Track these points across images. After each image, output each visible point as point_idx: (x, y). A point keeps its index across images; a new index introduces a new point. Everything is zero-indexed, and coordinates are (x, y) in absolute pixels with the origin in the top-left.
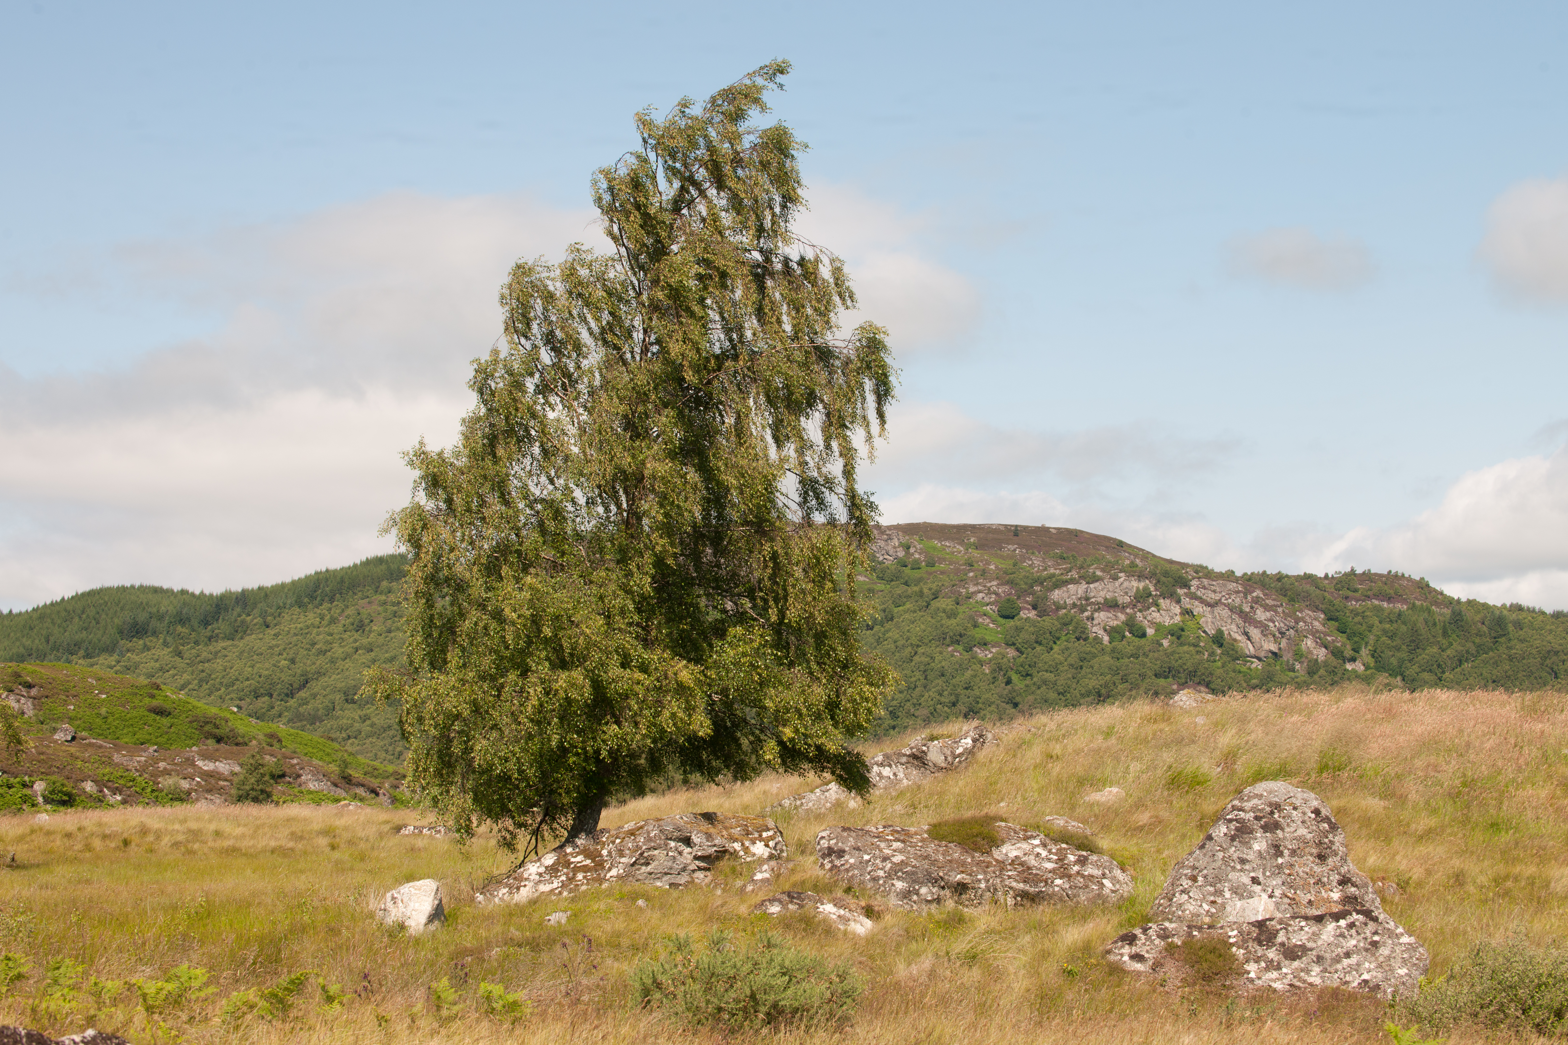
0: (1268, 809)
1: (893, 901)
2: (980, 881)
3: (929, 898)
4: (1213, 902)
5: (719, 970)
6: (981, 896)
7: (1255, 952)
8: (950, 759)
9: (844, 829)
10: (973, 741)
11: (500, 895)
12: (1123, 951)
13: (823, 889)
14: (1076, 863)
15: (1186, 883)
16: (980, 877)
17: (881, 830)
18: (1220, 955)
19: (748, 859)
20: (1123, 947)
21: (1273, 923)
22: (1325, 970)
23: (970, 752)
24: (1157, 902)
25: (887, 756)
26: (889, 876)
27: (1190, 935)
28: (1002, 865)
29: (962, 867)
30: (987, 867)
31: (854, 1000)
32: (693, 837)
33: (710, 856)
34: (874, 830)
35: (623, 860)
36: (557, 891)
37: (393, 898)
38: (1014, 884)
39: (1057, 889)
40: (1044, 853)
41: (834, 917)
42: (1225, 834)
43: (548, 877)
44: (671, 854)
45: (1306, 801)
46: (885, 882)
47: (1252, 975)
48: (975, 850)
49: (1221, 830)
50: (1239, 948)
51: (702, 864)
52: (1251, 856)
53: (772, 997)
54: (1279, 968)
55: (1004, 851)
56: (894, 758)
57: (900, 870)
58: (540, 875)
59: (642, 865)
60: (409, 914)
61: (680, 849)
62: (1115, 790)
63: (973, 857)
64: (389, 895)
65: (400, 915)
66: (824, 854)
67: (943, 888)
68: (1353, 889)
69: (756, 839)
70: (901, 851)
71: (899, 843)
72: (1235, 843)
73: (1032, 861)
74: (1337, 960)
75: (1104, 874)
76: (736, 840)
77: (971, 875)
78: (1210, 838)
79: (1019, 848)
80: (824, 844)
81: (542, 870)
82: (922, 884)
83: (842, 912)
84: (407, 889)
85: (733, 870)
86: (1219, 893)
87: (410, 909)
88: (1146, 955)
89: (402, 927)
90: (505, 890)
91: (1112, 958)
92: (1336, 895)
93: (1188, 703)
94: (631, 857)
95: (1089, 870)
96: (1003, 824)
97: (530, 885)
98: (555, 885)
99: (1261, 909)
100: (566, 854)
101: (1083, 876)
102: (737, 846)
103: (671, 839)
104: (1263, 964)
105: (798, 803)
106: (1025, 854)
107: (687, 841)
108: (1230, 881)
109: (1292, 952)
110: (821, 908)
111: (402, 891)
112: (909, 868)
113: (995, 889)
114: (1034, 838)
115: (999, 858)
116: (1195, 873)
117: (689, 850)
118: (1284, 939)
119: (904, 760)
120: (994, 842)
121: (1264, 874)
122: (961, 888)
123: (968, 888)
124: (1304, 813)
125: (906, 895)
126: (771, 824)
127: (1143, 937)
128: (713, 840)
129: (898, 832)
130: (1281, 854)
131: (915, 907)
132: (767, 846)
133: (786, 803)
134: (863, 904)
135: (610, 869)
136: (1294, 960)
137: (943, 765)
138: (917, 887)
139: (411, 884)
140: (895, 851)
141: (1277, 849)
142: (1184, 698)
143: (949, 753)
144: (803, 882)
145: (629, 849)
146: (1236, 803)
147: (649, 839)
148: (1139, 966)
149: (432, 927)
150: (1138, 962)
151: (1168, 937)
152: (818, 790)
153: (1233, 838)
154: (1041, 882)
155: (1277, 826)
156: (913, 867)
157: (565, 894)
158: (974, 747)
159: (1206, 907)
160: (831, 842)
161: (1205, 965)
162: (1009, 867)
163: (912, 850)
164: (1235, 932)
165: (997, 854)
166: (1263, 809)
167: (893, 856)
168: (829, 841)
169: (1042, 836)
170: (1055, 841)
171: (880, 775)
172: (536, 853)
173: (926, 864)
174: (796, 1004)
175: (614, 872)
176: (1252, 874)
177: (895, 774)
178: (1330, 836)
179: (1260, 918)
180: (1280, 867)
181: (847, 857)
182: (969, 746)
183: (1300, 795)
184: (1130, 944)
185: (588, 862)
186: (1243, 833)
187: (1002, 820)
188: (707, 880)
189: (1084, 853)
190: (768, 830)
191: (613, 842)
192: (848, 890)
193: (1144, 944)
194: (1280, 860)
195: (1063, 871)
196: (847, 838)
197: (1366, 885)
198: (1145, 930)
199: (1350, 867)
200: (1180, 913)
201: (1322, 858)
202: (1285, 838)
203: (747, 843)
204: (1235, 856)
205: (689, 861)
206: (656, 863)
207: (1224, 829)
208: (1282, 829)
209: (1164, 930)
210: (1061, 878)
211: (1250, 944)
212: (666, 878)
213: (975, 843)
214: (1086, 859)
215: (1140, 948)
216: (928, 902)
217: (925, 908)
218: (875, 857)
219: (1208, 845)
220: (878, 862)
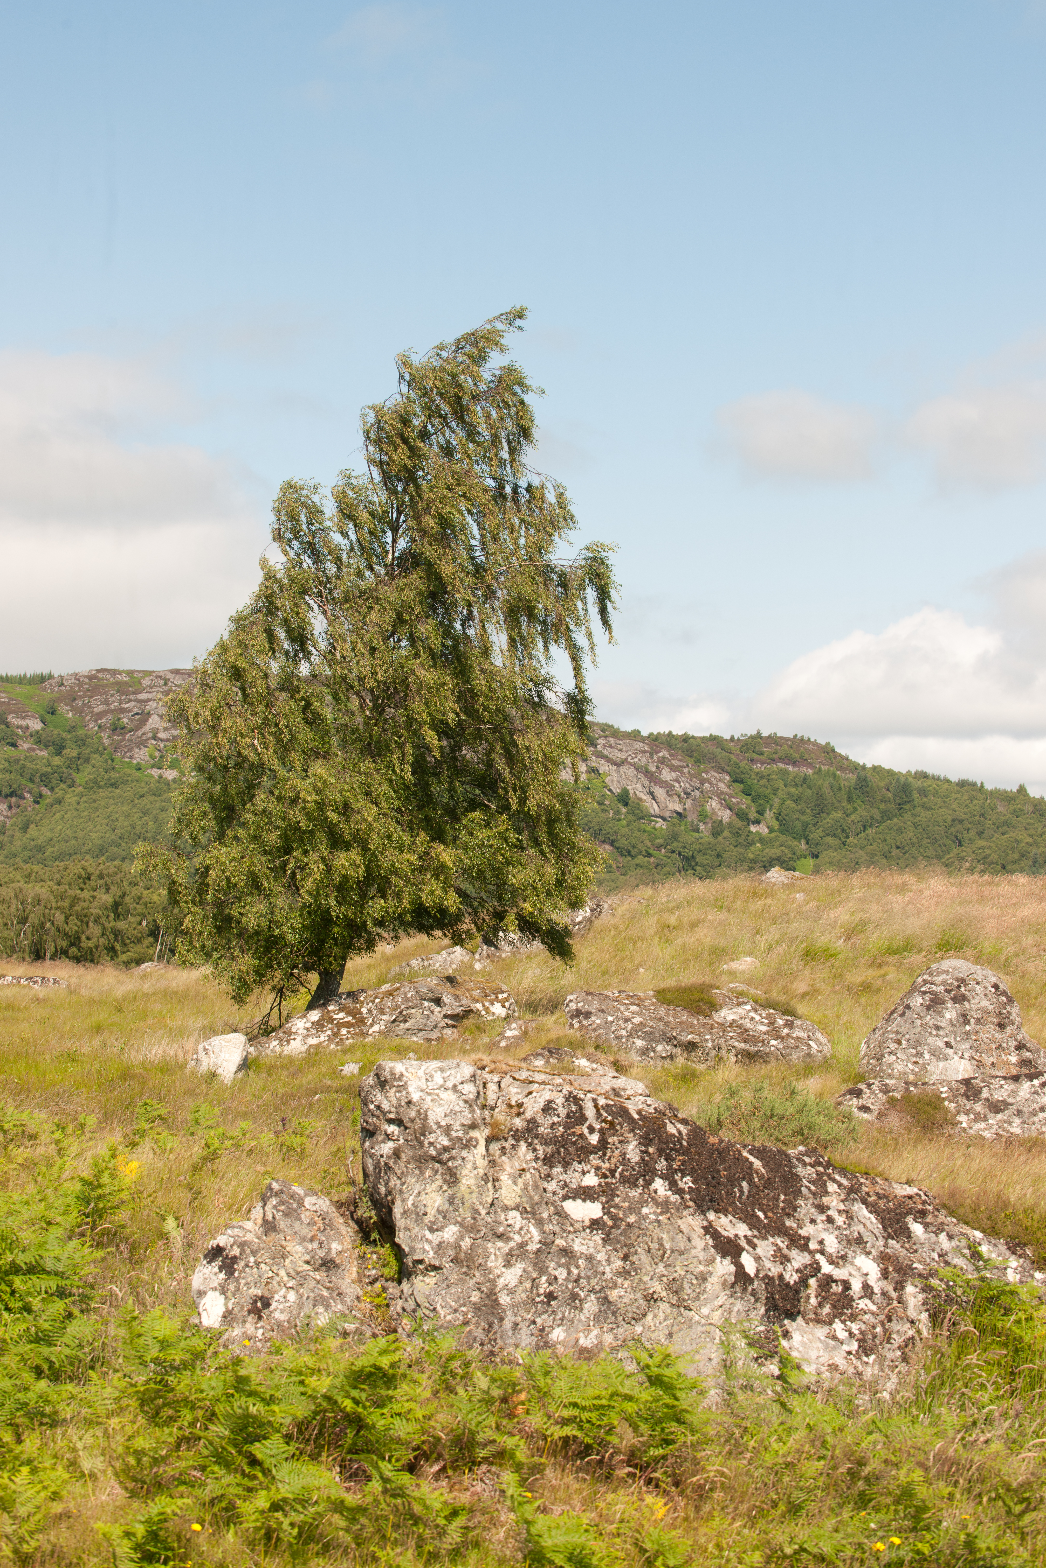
0: (956, 983)
1: (635, 1057)
2: (707, 1040)
3: (664, 1055)
4: (915, 1063)
6: (707, 1054)
7: (965, 1105)
9: (589, 994)
10: (591, 910)
11: (272, 1047)
12: (851, 1103)
13: (576, 1046)
14: (784, 1026)
15: (893, 1046)
16: (708, 1037)
17: (617, 995)
18: (936, 1108)
19: (490, 1018)
20: (851, 1099)
21: (975, 1081)
22: (1024, 1122)
23: (589, 921)
24: (865, 1061)
26: (630, 1035)
27: (907, 1090)
28: (723, 1027)
29: (691, 1029)
30: (711, 1029)
32: (444, 998)
33: (458, 1015)
34: (612, 995)
35: (384, 1017)
36: (324, 1044)
37: (205, 1049)
38: (736, 1044)
39: (772, 1048)
40: (757, 1018)
42: (921, 1004)
43: (314, 1031)
44: (425, 1012)
45: (986, 978)
46: (627, 1040)
47: (964, 1125)
48: (699, 1014)
49: (917, 1001)
50: (950, 1101)
51: (451, 1022)
52: (944, 1024)
54: (985, 1119)
55: (723, 1015)
57: (640, 1030)
58: (308, 1029)
59: (401, 1021)
60: (220, 1063)
61: (433, 1008)
63: (698, 1020)
64: (200, 1046)
65: (212, 1064)
66: (573, 1015)
67: (676, 1046)
68: (1028, 1054)
69: (494, 1000)
70: (639, 1014)
71: (635, 1007)
72: (930, 1012)
73: (748, 1024)
74: (1034, 1114)
75: (809, 1038)
76: (477, 1001)
77: (699, 1035)
78: (908, 1007)
79: (735, 1013)
80: (573, 1006)
81: (309, 1025)
82: (658, 1042)
83: (595, 1066)
84: (218, 1041)
85: (478, 1028)
86: (920, 1055)
87: (220, 1059)
88: (872, 1107)
89: (214, 1075)
90: (275, 1043)
91: (842, 1108)
92: (1014, 1059)
94: (391, 1015)
95: (797, 1033)
96: (718, 991)
97: (299, 1038)
98: (322, 1038)
99: (961, 1069)
100: (329, 1011)
101: (793, 1038)
102: (479, 1006)
103: (425, 1000)
104: (972, 1116)
106: (741, 1018)
107: (438, 1001)
108: (929, 1044)
109: (996, 1106)
110: (577, 1062)
111: (213, 1044)
112: (647, 1029)
113: (720, 1048)
114: (746, 1003)
115: (720, 1021)
116: (899, 1037)
117: (439, 1009)
118: (988, 1095)
120: (713, 1007)
121: (955, 1039)
122: (691, 1046)
123: (697, 1047)
124: (986, 988)
125: (644, 1052)
126: (505, 988)
127: (868, 1091)
128: (459, 1000)
129: (631, 997)
130: (969, 1023)
131: (652, 1062)
132: (504, 1006)
133: (414, 963)
134: (612, 1059)
135: (372, 1025)
136: (998, 1113)
138: (654, 1045)
139: (220, 1037)
140: (633, 1013)
141: (965, 1018)
142: (776, 875)
144: (558, 1039)
145: (388, 1008)
146: (926, 977)
147: (407, 1000)
148: (866, 1116)
149: (240, 1075)
150: (865, 1112)
151: (889, 1092)
152: (444, 952)
153: (928, 1008)
154: (759, 1042)
155: (964, 998)
156: (650, 1027)
157: (332, 1046)
158: (592, 916)
159: (910, 1066)
160: (579, 1005)
161: (924, 1116)
162: (729, 1029)
163: (647, 1013)
164: (946, 1089)
165: (718, 1017)
166: (951, 983)
167: (633, 1018)
168: (577, 1003)
169: (752, 1002)
170: (764, 1007)
173: (660, 1025)
175: (376, 1028)
176: (946, 1039)
178: (1008, 1008)
179: (963, 1077)
180: (967, 1033)
181: (593, 1018)
182: (587, 915)
183: (979, 972)
184: (857, 1097)
185: (350, 1018)
186: (936, 1003)
187: (717, 988)
188: (454, 1036)
189: (790, 1018)
190: (503, 992)
191: (373, 1002)
192: (597, 1047)
193: (869, 1097)
194: (968, 1028)
195: (775, 1033)
196: (591, 1001)
197: (1038, 1051)
198: (869, 1086)
199: (1024, 1035)
200: (890, 1071)
201: (1001, 1026)
202: (971, 1009)
203: (487, 1004)
204: (931, 1023)
205: (440, 1019)
206: (413, 1020)
207: (920, 1000)
208: (969, 1001)
209: (886, 1085)
210: (775, 1039)
211: (960, 1099)
212: (420, 1034)
213: (698, 1008)
214: (792, 1023)
215: (866, 1099)
216: (663, 1058)
217: (660, 1063)
218: (617, 1018)
219: (908, 1013)
220: (620, 1022)
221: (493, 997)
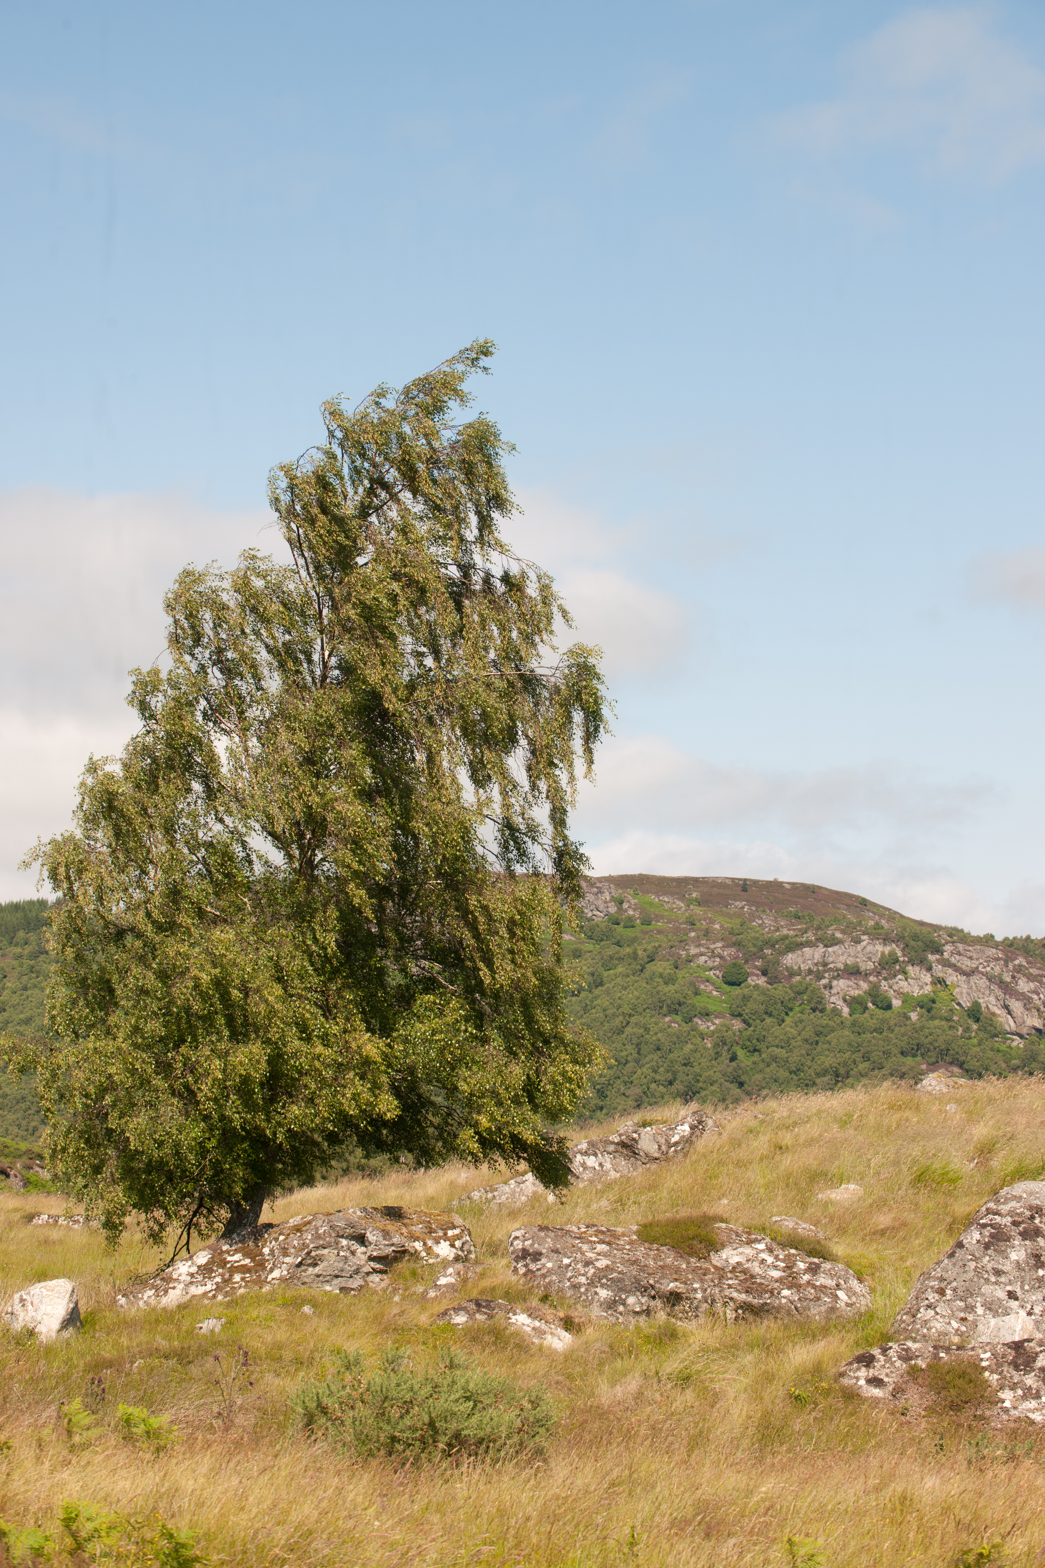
0: (1028, 1213)
1: (596, 1312)
2: (695, 1290)
3: (638, 1309)
4: (963, 1319)
5: (393, 1393)
6: (697, 1308)
7: (1011, 1377)
8: (664, 1148)
9: (542, 1228)
10: (691, 1128)
11: (145, 1298)
12: (859, 1374)
13: (516, 1298)
14: (806, 1271)
15: (932, 1297)
16: (696, 1285)
17: (583, 1230)
18: (971, 1381)
19: (431, 1261)
20: (858, 1369)
21: (1031, 1344)
23: (688, 1141)
24: (899, 1318)
25: (592, 1144)
26: (591, 1283)
27: (936, 1356)
28: (721, 1272)
29: (677, 1274)
30: (705, 1275)
31: (548, 1430)
32: (368, 1235)
33: (386, 1257)
34: (576, 1230)
35: (287, 1260)
36: (210, 1295)
37: (22, 1300)
38: (735, 1295)
39: (784, 1301)
40: (770, 1260)
41: (528, 1329)
42: (978, 1241)
43: (200, 1278)
44: (342, 1253)
46: (587, 1290)
47: (1007, 1404)
48: (690, 1255)
49: (973, 1237)
50: (992, 1372)
51: (378, 1266)
52: (1007, 1267)
53: (453, 1426)
54: (1038, 1395)
55: (724, 1257)
56: (600, 1146)
57: (605, 1277)
58: (192, 1275)
59: (309, 1265)
60: (39, 1318)
61: (353, 1248)
62: (852, 1186)
63: (688, 1263)
64: (17, 1297)
65: (29, 1319)
66: (517, 1256)
67: (654, 1298)
69: (440, 1238)
70: (605, 1255)
71: (604, 1246)
72: (989, 1252)
73: (756, 1269)
75: (838, 1284)
76: (417, 1239)
77: (686, 1283)
78: (960, 1245)
79: (741, 1254)
80: (518, 1244)
81: (194, 1269)
82: (629, 1292)
83: (537, 1323)
84: (38, 1290)
85: (414, 1274)
86: (971, 1309)
87: (40, 1312)
88: (886, 1379)
89: (31, 1333)
90: (151, 1292)
91: (846, 1381)
93: (937, 1088)
94: (296, 1256)
95: (822, 1280)
96: (723, 1225)
97: (180, 1287)
98: (209, 1287)
99: (1019, 1328)
100: (222, 1252)
101: (814, 1287)
102: (418, 1245)
103: (342, 1237)
104: (1020, 1392)
105: (490, 1195)
106: (748, 1260)
107: (361, 1239)
108: (984, 1295)
110: (514, 1318)
111: (32, 1292)
112: (615, 1275)
113: (713, 1301)
114: (759, 1241)
115: (718, 1264)
116: (943, 1285)
117: (363, 1249)
119: (611, 1148)
120: (713, 1245)
121: (1022, 1287)
122: (674, 1298)
123: (682, 1298)
125: (611, 1305)
126: (458, 1221)
127: (882, 1358)
128: (391, 1238)
129: (602, 1232)
130: (1042, 1265)
131: (622, 1319)
132: (453, 1245)
133: (476, 1195)
134: (561, 1314)
135: (272, 1270)
137: (656, 1155)
138: (623, 1296)
139: (43, 1284)
140: (599, 1254)
141: (1038, 1259)
142: (934, 1083)
143: (663, 1141)
144: (493, 1289)
145: (294, 1247)
146: (991, 1205)
147: (318, 1237)
148: (877, 1392)
149: (66, 1334)
150: (876, 1386)
151: (911, 1359)
152: (512, 1181)
153: (987, 1246)
154: (766, 1292)
155: (1038, 1233)
156: (619, 1273)
157: (220, 1297)
158: (692, 1134)
159: (955, 1325)
160: (527, 1243)
161: (953, 1392)
162: (729, 1275)
163: (618, 1254)
164: (988, 1355)
165: (717, 1259)
166: (1022, 1213)
167: (597, 1260)
168: (524, 1241)
169: (768, 1240)
170: (783, 1246)
171: (583, 1165)
172: (188, 1249)
173: (634, 1270)
174: (481, 1434)
175: (276, 1274)
176: (1009, 1288)
177: (601, 1165)
179: (1017, 1339)
180: (1040, 1280)
181: (544, 1260)
182: (686, 1133)
184: (868, 1366)
185: (247, 1261)
186: (998, 1240)
187: (722, 1220)
188: (383, 1285)
189: (816, 1260)
190: (454, 1227)
191: (276, 1239)
192: (545, 1298)
193: (883, 1366)
194: (1041, 1272)
195: (791, 1280)
196: (544, 1239)
198: (885, 1350)
200: (925, 1331)
203: (430, 1243)
204: (989, 1267)
205: (363, 1263)
206: (325, 1264)
207: (976, 1236)
209: (907, 1350)
210: (789, 1288)
211: (1005, 1369)
212: (336, 1281)
213: (691, 1247)
214: (818, 1266)
215: (879, 1370)
216: (637, 1313)
217: (633, 1320)
218: (576, 1261)
219: (959, 1253)
220: (579, 1266)
221: (441, 1233)
